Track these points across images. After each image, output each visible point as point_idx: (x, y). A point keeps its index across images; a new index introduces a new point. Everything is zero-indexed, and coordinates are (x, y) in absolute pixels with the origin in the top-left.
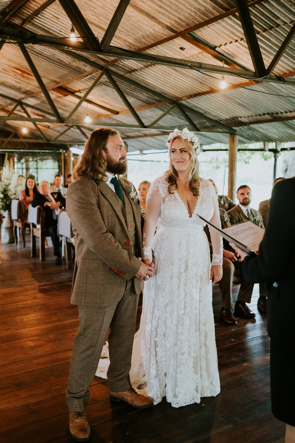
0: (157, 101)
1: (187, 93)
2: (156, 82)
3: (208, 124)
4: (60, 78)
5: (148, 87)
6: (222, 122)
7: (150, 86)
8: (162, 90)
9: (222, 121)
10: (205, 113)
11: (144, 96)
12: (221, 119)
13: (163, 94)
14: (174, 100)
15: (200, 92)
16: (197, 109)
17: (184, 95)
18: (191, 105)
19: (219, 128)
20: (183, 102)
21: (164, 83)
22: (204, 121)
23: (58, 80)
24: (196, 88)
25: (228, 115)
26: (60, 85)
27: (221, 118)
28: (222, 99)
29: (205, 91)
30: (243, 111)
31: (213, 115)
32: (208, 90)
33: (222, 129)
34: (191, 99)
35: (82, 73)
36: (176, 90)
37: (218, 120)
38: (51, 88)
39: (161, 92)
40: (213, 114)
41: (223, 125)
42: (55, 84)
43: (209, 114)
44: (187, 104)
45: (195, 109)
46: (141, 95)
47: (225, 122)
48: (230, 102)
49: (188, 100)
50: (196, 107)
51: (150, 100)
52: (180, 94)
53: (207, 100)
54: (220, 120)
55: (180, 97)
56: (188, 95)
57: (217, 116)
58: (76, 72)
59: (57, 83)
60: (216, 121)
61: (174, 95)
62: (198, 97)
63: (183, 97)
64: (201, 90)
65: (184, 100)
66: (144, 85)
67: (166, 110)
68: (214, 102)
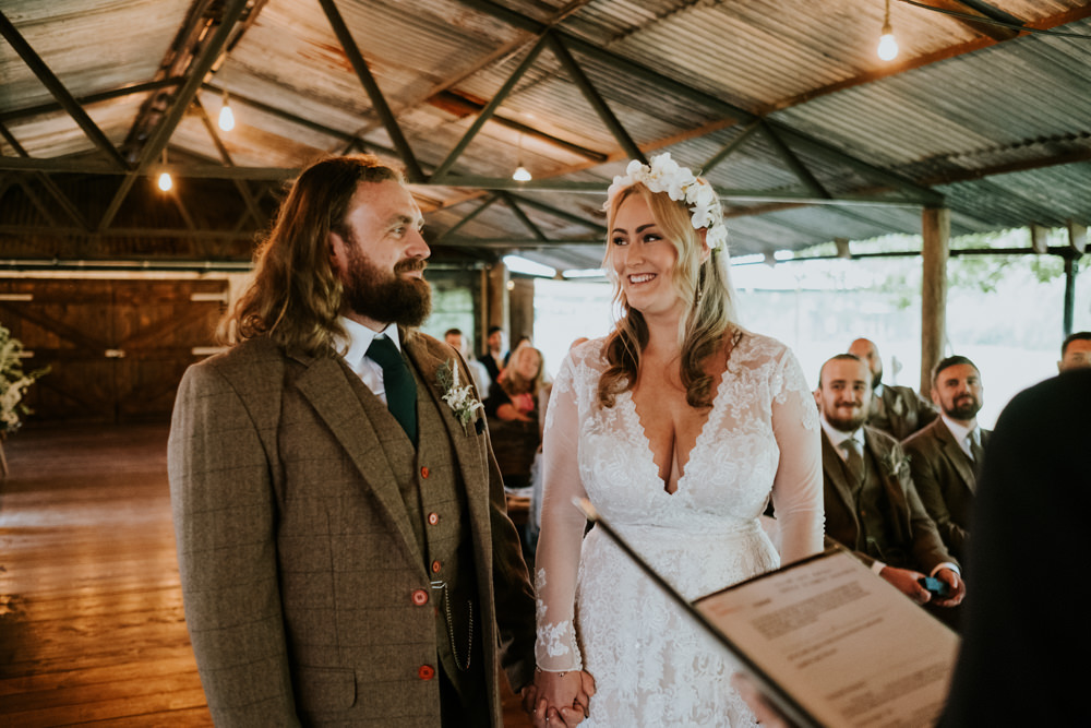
0: (706, 116)
1: (791, 90)
2: (695, 60)
3: (858, 179)
4: (441, 67)
5: (676, 77)
6: (899, 172)
7: (680, 73)
8: (716, 86)
9: (899, 168)
10: (848, 146)
11: (668, 104)
12: (896, 164)
13: (720, 98)
14: (754, 111)
15: (828, 82)
16: (825, 138)
17: (781, 97)
18: (805, 125)
19: (891, 189)
20: (782, 117)
21: (719, 63)
22: (849, 170)
23: (437, 73)
24: (814, 71)
25: (916, 149)
26: (443, 86)
27: (896, 160)
28: (893, 100)
29: (839, 79)
30: (962, 137)
31: (872, 151)
32: (850, 75)
33: (899, 191)
34: (802, 106)
35: (494, 49)
36: (754, 82)
37: (888, 167)
38: (424, 97)
39: (712, 89)
40: (873, 148)
41: (903, 179)
42: (429, 84)
43: (861, 147)
44: (793, 123)
45: (817, 135)
46: (662, 102)
47: (908, 170)
48: (920, 109)
49: (793, 111)
50: (821, 130)
51: (685, 117)
52: (769, 92)
53: (851, 107)
54: (893, 166)
55: (770, 101)
56: (791, 94)
57: (883, 154)
58: (478, 47)
59: (436, 81)
60: (881, 170)
61: (751, 98)
62: (820, 99)
63: (779, 101)
64: (828, 78)
65: (781, 110)
66: (664, 72)
67: (730, 142)
68: (872, 114)
